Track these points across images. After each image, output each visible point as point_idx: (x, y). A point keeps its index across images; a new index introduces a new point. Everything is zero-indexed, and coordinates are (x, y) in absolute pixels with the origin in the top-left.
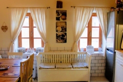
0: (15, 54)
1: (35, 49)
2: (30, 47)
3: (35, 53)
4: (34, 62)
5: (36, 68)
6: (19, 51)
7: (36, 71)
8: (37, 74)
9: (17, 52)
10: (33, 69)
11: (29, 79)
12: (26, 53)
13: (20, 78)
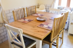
0: (55, 10)
1: (70, 8)
2: (67, 6)
3: (70, 11)
4: (68, 18)
5: (69, 22)
6: (59, 8)
7: (68, 24)
8: (68, 27)
9: (57, 8)
10: (66, 23)
11: (61, 31)
12: (63, 10)
13: (52, 31)
